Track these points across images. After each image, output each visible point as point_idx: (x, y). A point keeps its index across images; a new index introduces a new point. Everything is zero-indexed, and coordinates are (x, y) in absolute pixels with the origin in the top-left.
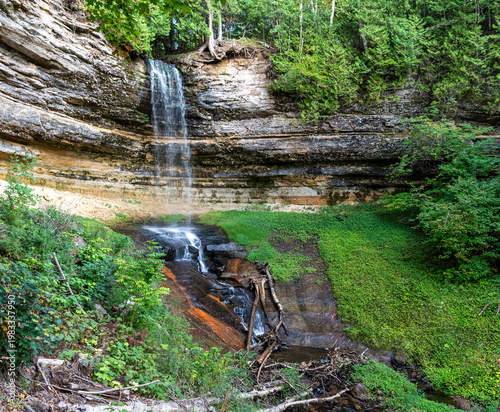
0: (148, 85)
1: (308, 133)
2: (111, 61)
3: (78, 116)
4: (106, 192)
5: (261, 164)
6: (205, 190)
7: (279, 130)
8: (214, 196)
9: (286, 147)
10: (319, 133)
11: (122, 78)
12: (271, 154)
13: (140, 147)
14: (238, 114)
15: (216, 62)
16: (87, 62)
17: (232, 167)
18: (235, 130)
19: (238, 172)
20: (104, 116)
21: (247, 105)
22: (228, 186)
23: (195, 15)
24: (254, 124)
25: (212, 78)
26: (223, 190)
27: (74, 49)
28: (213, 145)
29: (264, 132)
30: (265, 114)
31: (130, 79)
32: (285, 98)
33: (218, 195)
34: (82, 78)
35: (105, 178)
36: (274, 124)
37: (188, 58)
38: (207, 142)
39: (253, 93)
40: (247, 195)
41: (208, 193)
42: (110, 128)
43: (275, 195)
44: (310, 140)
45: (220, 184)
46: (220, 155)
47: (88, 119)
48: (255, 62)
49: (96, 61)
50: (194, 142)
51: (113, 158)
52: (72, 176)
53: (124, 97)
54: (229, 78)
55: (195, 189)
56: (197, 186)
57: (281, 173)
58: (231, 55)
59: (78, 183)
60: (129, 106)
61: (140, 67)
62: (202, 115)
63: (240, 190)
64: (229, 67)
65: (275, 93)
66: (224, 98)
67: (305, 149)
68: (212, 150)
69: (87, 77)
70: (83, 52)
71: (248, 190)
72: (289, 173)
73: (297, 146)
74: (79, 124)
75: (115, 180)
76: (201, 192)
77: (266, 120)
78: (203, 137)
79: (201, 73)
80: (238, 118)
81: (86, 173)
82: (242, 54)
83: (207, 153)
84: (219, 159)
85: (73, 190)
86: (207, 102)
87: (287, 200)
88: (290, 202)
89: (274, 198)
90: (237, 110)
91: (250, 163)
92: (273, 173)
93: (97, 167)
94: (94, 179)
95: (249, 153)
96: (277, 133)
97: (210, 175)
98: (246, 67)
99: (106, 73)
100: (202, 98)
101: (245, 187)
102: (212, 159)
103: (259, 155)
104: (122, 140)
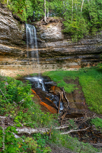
0: (25, 32)
1: (74, 45)
2: (14, 24)
3: (4, 44)
4: (13, 68)
5: (60, 56)
6: (43, 65)
7: (65, 44)
8: (46, 67)
9: (68, 50)
10: (77, 45)
11: (17, 30)
12: (63, 52)
13: (23, 52)
14: (53, 40)
15: (46, 24)
16: (6, 25)
17: (51, 57)
18: (52, 45)
19: (53, 59)
20: (12, 43)
21: (56, 37)
22: (50, 63)
23: (41, 9)
24: (58, 43)
25: (45, 29)
26: (49, 65)
27: (3, 21)
28: (45, 50)
29: (61, 45)
30: (61, 40)
31: (20, 30)
32: (67, 35)
33: (47, 66)
34: (5, 30)
35: (13, 63)
36: (64, 43)
37: (38, 23)
38: (43, 49)
39: (57, 33)
40: (56, 66)
41: (44, 66)
42: (14, 47)
43: (65, 65)
44: (75, 48)
45: (47, 63)
46: (47, 54)
47: (7, 44)
48: (58, 24)
49: (9, 25)
50: (39, 50)
51: (15, 57)
52: (3, 64)
53: (18, 36)
54: (50, 29)
55: (40, 65)
56: (41, 64)
57: (66, 58)
58: (51, 22)
59: (5, 66)
60: (20, 39)
61: (23, 26)
62: (42, 41)
63: (54, 64)
64: (50, 26)
65: (64, 33)
66: (49, 35)
67: (73, 50)
68: (45, 52)
69: (6, 30)
70: (5, 22)
71: (56, 64)
72: (69, 58)
73: (71, 49)
74: (4, 46)
75: (16, 64)
76: (42, 66)
77: (61, 42)
78: (42, 48)
79: (42, 27)
80: (53, 41)
81: (7, 62)
82: (54, 21)
83: (43, 53)
84: (47, 55)
85: (3, 69)
86: (43, 37)
87: (68, 67)
88: (70, 68)
89: (65, 66)
90: (52, 39)
91: (57, 56)
92: (63, 59)
93: (10, 60)
94: (9, 64)
95: (56, 52)
96: (65, 46)
97: (45, 60)
98: (55, 25)
99: (12, 28)
100: (42, 35)
101: (55, 63)
102: (45, 55)
103: (59, 53)
104: (18, 51)
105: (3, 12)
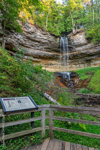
0: (60, 42)
1: (96, 46)
2: (51, 38)
3: (47, 51)
4: (56, 68)
5: (87, 56)
6: (77, 65)
7: (89, 47)
8: (79, 66)
9: (91, 51)
10: (98, 46)
11: (54, 42)
12: (88, 53)
13: (62, 56)
14: (80, 45)
15: (75, 35)
16: (46, 40)
18: (80, 49)
19: (83, 59)
20: (52, 50)
21: (82, 43)
22: (82, 63)
23: (70, 26)
24: (84, 47)
25: (74, 38)
26: (81, 64)
27: (43, 38)
28: (76, 53)
29: (86, 48)
30: (86, 44)
31: (56, 42)
32: (89, 39)
33: (80, 66)
34: (46, 43)
35: (55, 65)
36: (88, 46)
37: (69, 35)
38: (75, 53)
39: (82, 40)
40: (86, 65)
41: (78, 66)
42: (54, 53)
43: (92, 64)
44: (96, 48)
45: (80, 63)
46: (78, 56)
47: (49, 51)
48: (83, 33)
49: (48, 39)
50: (72, 53)
51: (56, 60)
52: (48, 65)
53: (55, 46)
54: (78, 38)
55: (75, 65)
56: (75, 64)
57: (92, 58)
58: (78, 33)
59: (50, 66)
60: (57, 47)
61: (58, 39)
62: (73, 47)
63: (85, 64)
64: (78, 35)
65: (87, 39)
66: (77, 42)
67: (96, 51)
68: (76, 55)
69: (47, 43)
70: (45, 38)
71: (87, 64)
72: (94, 57)
73: (94, 50)
74: (47, 53)
75: (57, 65)
76: (76, 66)
77: (86, 45)
78: (74, 52)
79: (72, 38)
80: (81, 46)
81: (51, 64)
82: (80, 32)
83: (75, 56)
84: (79, 57)
85: (49, 68)
86: (73, 44)
87: (95, 65)
88: (96, 65)
89: (92, 65)
90: (80, 44)
91: (85, 57)
92: (90, 58)
93: (54, 62)
94: (53, 65)
95: (84, 54)
96: (89, 48)
97: (78, 61)
98: (81, 34)
99: (51, 41)
100: (72, 43)
101: (86, 63)
102: (77, 57)
103: (86, 54)
104: (57, 55)
105: (44, 33)
